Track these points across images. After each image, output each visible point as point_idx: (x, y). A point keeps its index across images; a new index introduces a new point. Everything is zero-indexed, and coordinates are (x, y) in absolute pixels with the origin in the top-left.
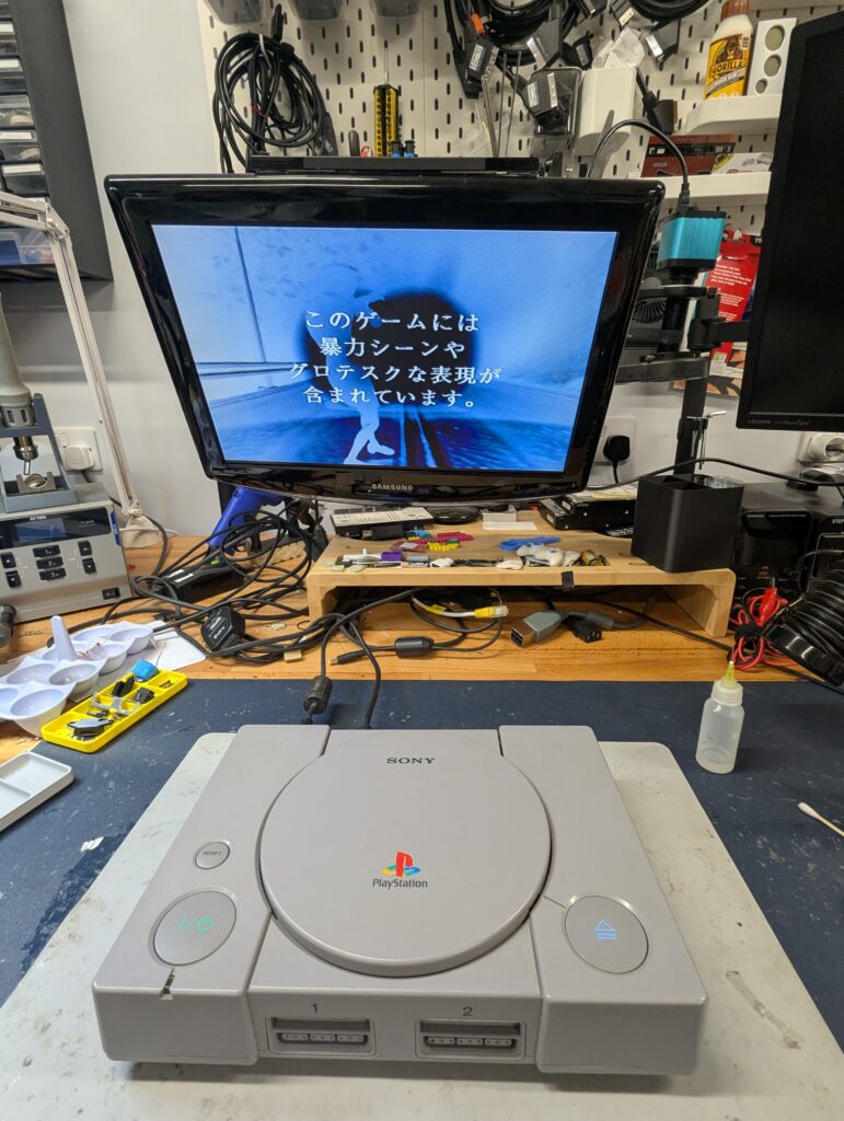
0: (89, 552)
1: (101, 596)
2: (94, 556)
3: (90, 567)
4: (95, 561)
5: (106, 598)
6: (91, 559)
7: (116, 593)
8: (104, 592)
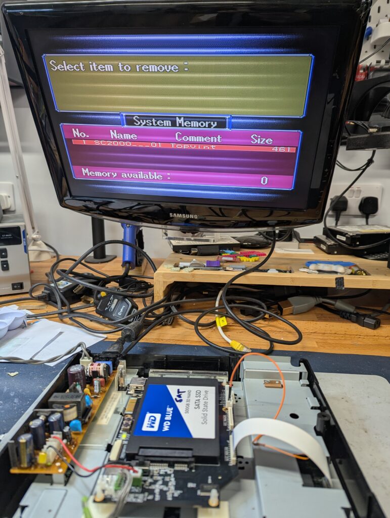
0: (6, 256)
1: (10, 287)
2: (9, 259)
3: (5, 267)
4: (9, 262)
5: (14, 289)
6: (7, 261)
7: (21, 286)
8: (13, 285)
